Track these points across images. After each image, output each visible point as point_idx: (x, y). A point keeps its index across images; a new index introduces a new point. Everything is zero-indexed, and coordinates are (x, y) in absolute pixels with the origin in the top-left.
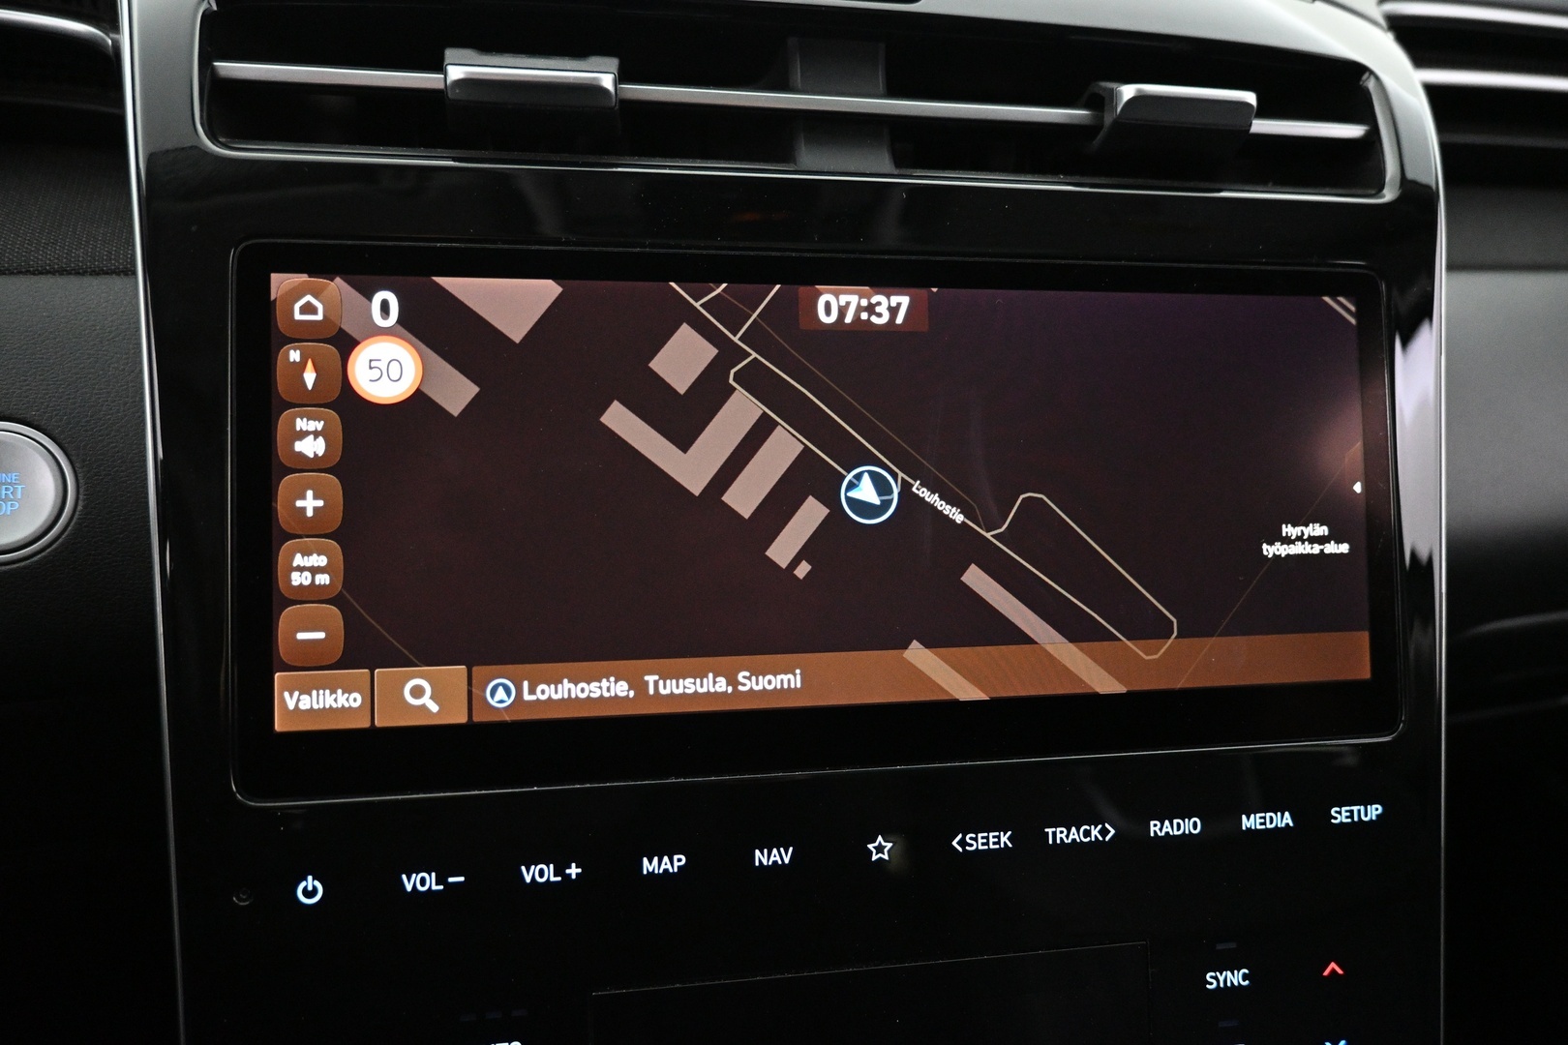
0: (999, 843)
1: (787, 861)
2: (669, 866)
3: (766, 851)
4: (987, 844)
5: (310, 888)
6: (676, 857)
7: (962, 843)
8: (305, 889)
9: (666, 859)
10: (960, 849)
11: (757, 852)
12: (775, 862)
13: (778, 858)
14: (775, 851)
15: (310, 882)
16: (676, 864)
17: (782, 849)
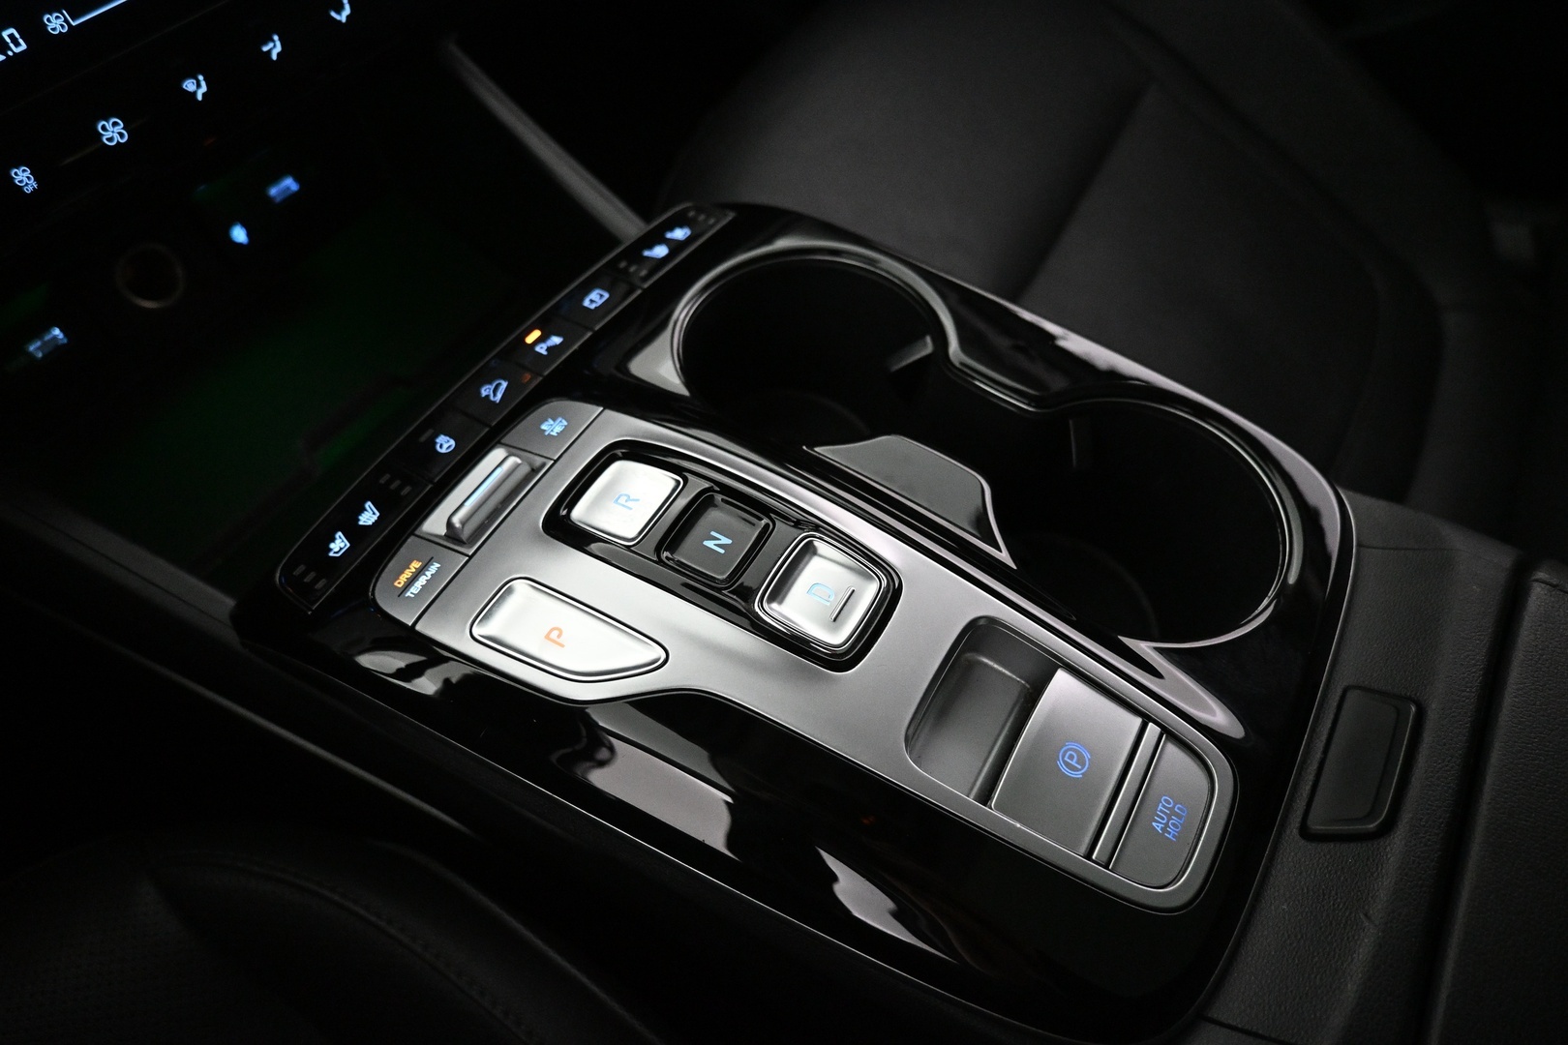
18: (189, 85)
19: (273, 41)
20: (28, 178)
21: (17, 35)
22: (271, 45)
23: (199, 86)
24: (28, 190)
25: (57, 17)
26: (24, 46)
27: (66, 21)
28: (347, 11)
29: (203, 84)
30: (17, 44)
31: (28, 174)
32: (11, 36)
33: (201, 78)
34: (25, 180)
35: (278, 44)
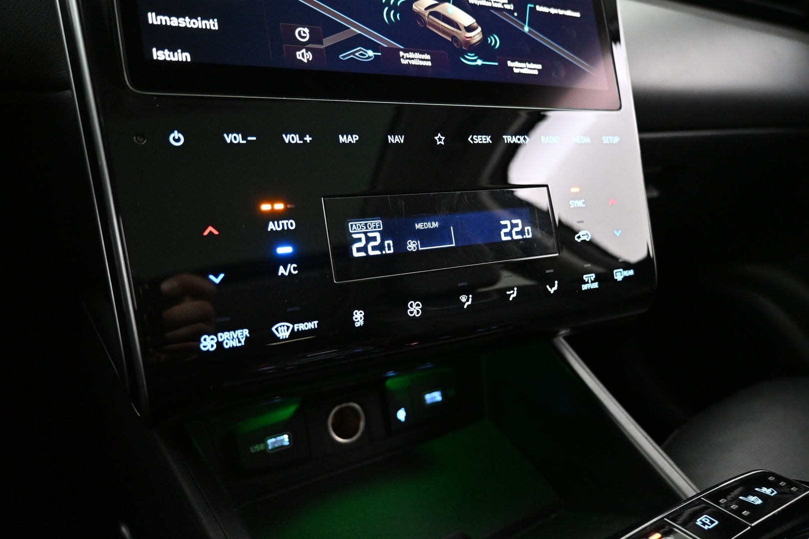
0: (486, 140)
1: (402, 142)
2: (351, 140)
3: (393, 136)
4: (482, 140)
5: (177, 138)
6: (354, 136)
7: (472, 139)
8: (174, 138)
9: (349, 136)
10: (472, 142)
11: (389, 137)
12: (397, 142)
13: (398, 140)
14: (396, 137)
15: (176, 134)
16: (355, 139)
17: (399, 136)
18: (463, 298)
19: (514, 291)
20: (361, 318)
21: (392, 245)
22: (512, 292)
23: (468, 300)
24: (357, 325)
25: (414, 243)
26: (392, 251)
27: (417, 246)
28: (555, 288)
29: (470, 299)
30: (389, 249)
31: (362, 315)
32: (389, 245)
33: (471, 296)
34: (359, 319)
35: (515, 292)
